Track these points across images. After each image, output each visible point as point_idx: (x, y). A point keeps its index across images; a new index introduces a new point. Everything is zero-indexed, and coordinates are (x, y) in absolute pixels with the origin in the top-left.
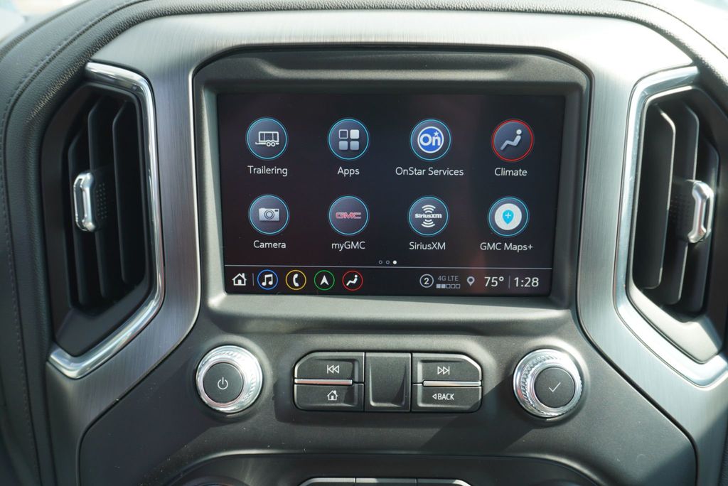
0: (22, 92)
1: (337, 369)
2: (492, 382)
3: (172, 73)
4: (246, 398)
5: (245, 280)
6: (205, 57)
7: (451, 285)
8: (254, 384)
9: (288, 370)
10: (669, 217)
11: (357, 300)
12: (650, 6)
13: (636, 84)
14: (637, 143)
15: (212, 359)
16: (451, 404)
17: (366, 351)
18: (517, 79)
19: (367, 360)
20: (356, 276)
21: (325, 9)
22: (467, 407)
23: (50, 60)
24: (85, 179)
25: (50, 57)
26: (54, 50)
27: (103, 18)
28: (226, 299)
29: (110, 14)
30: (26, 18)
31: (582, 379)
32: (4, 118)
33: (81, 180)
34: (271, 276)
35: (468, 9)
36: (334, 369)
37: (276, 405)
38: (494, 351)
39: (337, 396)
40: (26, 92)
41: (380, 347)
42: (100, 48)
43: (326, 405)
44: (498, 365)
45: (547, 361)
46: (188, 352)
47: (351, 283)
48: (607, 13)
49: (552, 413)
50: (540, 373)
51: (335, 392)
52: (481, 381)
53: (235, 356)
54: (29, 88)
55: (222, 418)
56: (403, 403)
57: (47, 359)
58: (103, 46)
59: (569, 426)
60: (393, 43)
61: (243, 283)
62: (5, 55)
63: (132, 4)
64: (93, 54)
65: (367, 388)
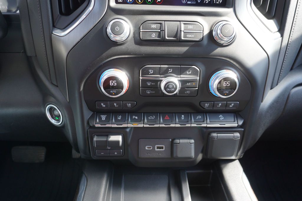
1: (155, 26)
2: (206, 32)
7: (192, 2)
9: (138, 27)
16: (193, 38)
17: (165, 21)
19: (165, 24)
22: (198, 40)
37: (134, 39)
41: (169, 19)
43: (151, 38)
44: (208, 26)
47: (158, 1)
50: (223, 26)
51: (154, 34)
52: (203, 31)
55: (116, 44)
56: (177, 38)
59: (231, 47)
61: (121, 1)
65: (165, 32)
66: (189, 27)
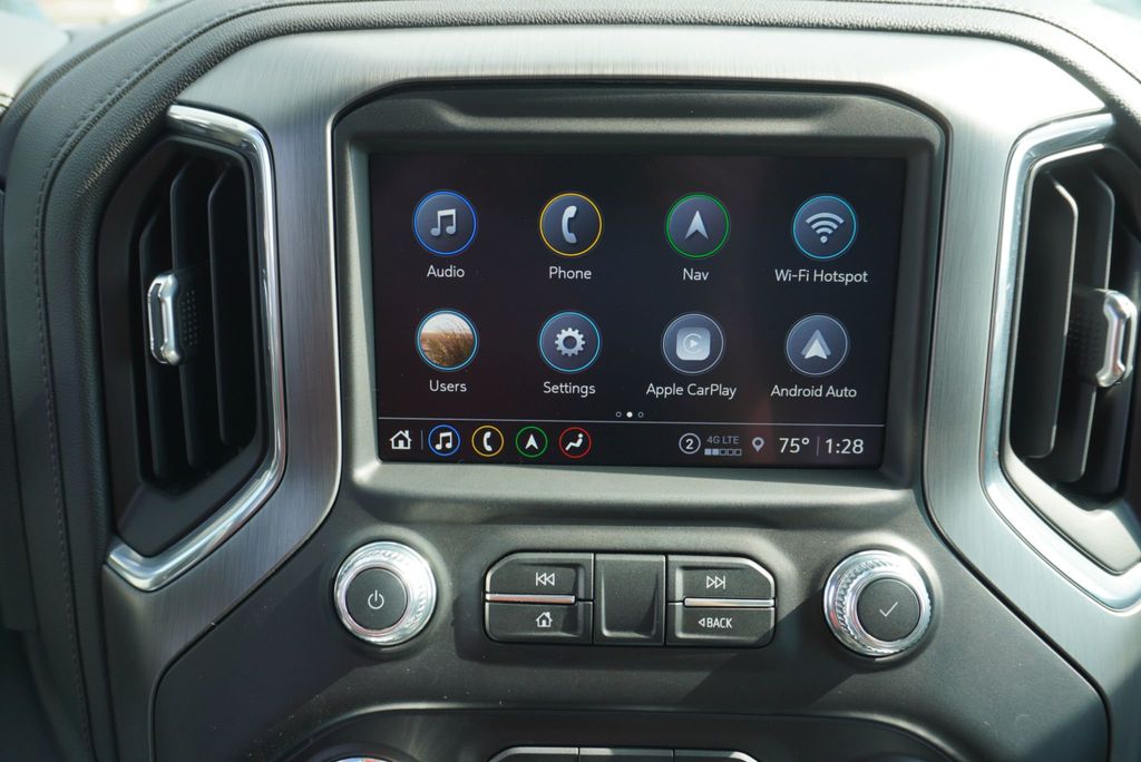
0: (70, 151)
1: (551, 579)
2: (791, 601)
3: (301, 121)
4: (411, 623)
5: (409, 440)
6: (353, 96)
7: (727, 451)
8: (424, 601)
9: (476, 579)
10: (1067, 347)
11: (583, 473)
12: (1039, 19)
13: (1017, 141)
14: (1017, 232)
15: (360, 562)
16: (727, 634)
17: (596, 552)
18: (833, 133)
19: (598, 566)
20: (581, 436)
21: (536, 23)
22: (752, 639)
23: (114, 102)
24: (165, 284)
25: (113, 96)
26: (119, 86)
27: (195, 37)
28: (380, 469)
29: (205, 31)
30: (71, 36)
31: (931, 597)
32: (42, 190)
33: (159, 285)
34: (450, 434)
36: (546, 579)
37: (457, 633)
38: (794, 554)
39: (550, 620)
40: (76, 150)
41: (617, 544)
42: (189, 82)
43: (534, 634)
44: (801, 575)
45: (877, 569)
46: (323, 551)
47: (572, 447)
48: (972, 30)
49: (883, 649)
50: (866, 587)
51: (548, 615)
52: (774, 599)
53: (395, 558)
54: (81, 144)
55: (373, 654)
56: (654, 632)
57: (104, 560)
58: (195, 80)
59: (911, 669)
61: (406, 445)
62: (43, 94)
63: (238, 16)
64: (179, 92)
65: (597, 609)
66: (710, 582)
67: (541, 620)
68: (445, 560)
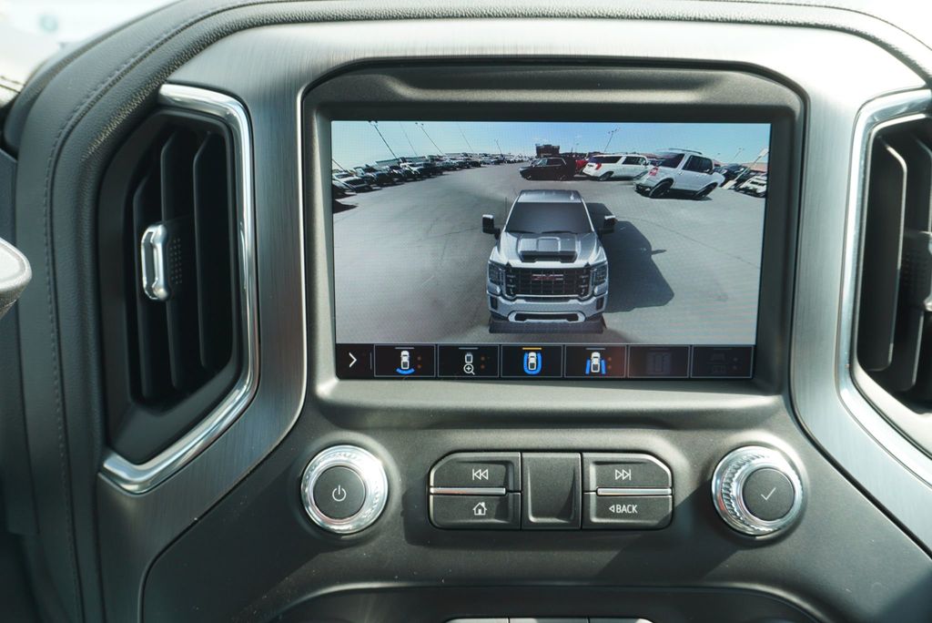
0: (76, 123)
1: (485, 474)
2: (685, 489)
3: (275, 94)
4: (368, 514)
6: (319, 73)
8: (378, 495)
9: (423, 475)
10: (900, 279)
11: (508, 386)
12: (868, 15)
13: (860, 109)
15: (321, 464)
16: (633, 518)
17: (522, 451)
18: (712, 101)
19: (525, 463)
21: (466, 16)
22: (654, 522)
23: (114, 83)
24: (157, 232)
25: (113, 78)
26: (118, 70)
27: (183, 29)
28: (338, 387)
29: (191, 24)
31: (802, 482)
32: (51, 156)
33: (151, 233)
35: (645, 18)
36: (481, 474)
37: (407, 523)
38: (686, 449)
39: (485, 509)
40: (82, 123)
41: (540, 444)
42: (178, 65)
43: (471, 521)
44: (692, 467)
45: (753, 462)
46: (291, 454)
48: (819, 23)
49: (763, 527)
50: (750, 476)
51: (483, 504)
52: (671, 488)
53: (354, 458)
54: (85, 118)
55: (333, 541)
57: (99, 468)
58: (183, 63)
59: (785, 545)
60: (558, 55)
62: (51, 79)
63: (218, 12)
64: (170, 74)
65: (525, 498)
66: (618, 475)
67: (477, 510)
68: (395, 460)
